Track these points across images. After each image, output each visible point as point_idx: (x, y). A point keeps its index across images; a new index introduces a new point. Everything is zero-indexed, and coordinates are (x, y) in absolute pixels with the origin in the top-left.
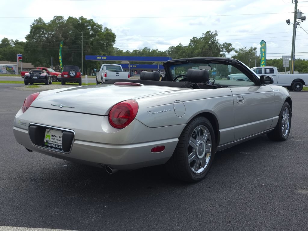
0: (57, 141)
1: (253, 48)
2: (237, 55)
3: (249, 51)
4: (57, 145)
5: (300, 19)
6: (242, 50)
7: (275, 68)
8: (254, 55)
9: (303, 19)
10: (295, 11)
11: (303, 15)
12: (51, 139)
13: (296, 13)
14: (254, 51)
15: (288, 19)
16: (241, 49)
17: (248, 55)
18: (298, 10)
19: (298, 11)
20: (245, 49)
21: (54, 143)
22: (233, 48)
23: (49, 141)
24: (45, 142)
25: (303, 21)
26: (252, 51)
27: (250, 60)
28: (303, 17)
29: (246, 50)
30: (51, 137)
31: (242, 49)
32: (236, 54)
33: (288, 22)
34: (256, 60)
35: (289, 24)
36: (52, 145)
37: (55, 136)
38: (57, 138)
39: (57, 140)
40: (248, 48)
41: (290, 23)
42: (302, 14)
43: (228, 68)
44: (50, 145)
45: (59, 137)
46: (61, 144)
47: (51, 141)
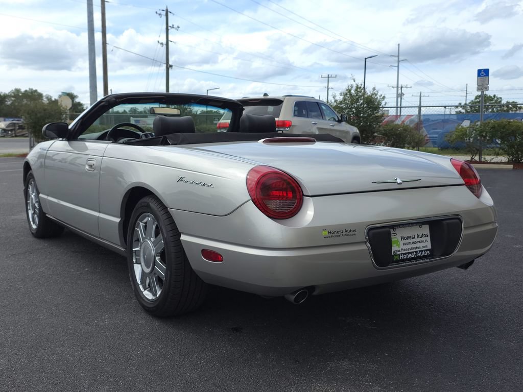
0: (414, 246)
4: (420, 251)
12: (402, 247)
21: (411, 251)
23: (399, 251)
24: (393, 256)
30: (401, 243)
36: (410, 256)
37: (410, 238)
38: (414, 240)
39: (415, 243)
44: (405, 257)
45: (416, 237)
46: (424, 247)
47: (405, 250)
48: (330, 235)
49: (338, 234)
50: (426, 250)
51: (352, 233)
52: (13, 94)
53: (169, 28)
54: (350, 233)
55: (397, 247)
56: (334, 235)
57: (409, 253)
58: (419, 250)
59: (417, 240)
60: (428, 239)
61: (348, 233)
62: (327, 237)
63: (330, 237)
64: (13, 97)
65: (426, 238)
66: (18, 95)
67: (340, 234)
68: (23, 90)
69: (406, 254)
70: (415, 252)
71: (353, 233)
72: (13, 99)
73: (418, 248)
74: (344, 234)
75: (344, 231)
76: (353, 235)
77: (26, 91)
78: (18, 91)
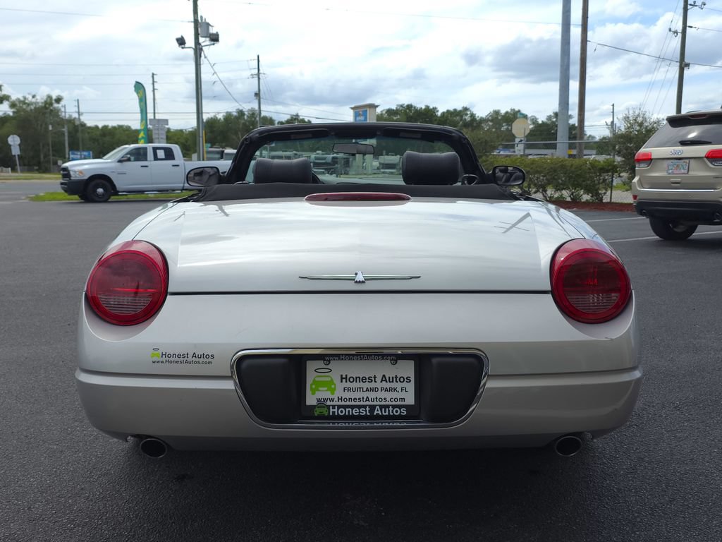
0: (372, 395)
1: (54, 97)
2: (11, 114)
3: (43, 105)
4: (381, 407)
5: (208, 39)
6: (24, 102)
7: (176, 149)
8: (58, 116)
9: (215, 38)
10: (195, 19)
11: (212, 31)
12: (339, 392)
13: (196, 22)
14: (56, 105)
15: (180, 36)
16: (22, 99)
17: (44, 114)
18: (201, 17)
19: (202, 20)
20: (34, 100)
21: (362, 403)
22: (4, 95)
23: (332, 400)
24: (314, 406)
25: (214, 44)
26: (51, 104)
27: (50, 128)
28: (213, 34)
29: (36, 103)
30: (340, 386)
31: (25, 98)
32: (10, 112)
33: (181, 42)
34: (66, 127)
35: (183, 48)
36: (355, 412)
37: (363, 380)
38: (373, 385)
39: (375, 390)
40: (41, 98)
41: (186, 46)
42: (210, 28)
43: (10, 146)
44: (342, 412)
45: (379, 379)
46: (396, 400)
47: (345, 400)
48: (164, 359)
49: (179, 360)
50: (400, 407)
51: (205, 360)
52: (490, 118)
53: (689, 7)
54: (201, 360)
55: (329, 392)
56: (170, 359)
57: (353, 407)
58: (383, 403)
59: (379, 385)
60: (411, 387)
61: (197, 360)
62: (158, 362)
63: (162, 362)
64: (491, 121)
65: (405, 385)
66: (497, 118)
67: (182, 359)
68: (503, 112)
69: (345, 407)
70: (370, 406)
71: (208, 360)
72: (491, 124)
73: (381, 399)
74: (190, 359)
75: (190, 356)
76: (206, 363)
77: (507, 113)
78: (497, 113)
